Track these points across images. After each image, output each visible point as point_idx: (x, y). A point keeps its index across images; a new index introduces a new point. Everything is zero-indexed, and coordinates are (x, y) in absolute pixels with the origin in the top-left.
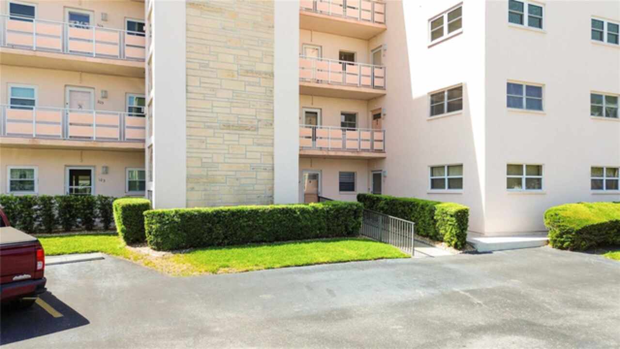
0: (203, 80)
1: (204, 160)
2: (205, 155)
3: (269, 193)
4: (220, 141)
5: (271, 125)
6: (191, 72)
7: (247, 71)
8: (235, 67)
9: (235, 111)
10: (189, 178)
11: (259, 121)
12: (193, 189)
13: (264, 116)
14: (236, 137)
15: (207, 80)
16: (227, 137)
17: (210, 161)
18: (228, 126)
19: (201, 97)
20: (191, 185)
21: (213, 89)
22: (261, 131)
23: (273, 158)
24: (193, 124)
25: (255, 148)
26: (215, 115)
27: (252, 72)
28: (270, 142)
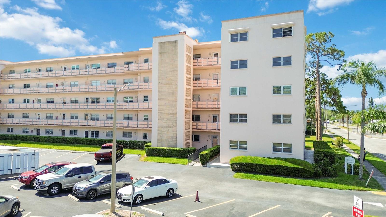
0: (161, 116)
1: (161, 135)
2: (161, 134)
3: (175, 144)
4: (164, 131)
5: (176, 126)
6: (159, 115)
7: (171, 113)
8: (168, 113)
9: (168, 123)
10: (158, 140)
11: (173, 125)
12: (158, 142)
13: (174, 124)
14: (168, 130)
15: (162, 117)
16: (166, 130)
17: (162, 136)
18: (166, 127)
19: (161, 120)
20: (158, 141)
21: (163, 119)
22: (174, 128)
23: (176, 135)
24: (159, 127)
25: (172, 132)
26: (163, 125)
27: (172, 113)
28: (176, 131)
